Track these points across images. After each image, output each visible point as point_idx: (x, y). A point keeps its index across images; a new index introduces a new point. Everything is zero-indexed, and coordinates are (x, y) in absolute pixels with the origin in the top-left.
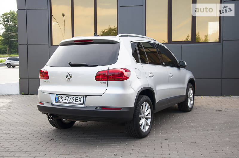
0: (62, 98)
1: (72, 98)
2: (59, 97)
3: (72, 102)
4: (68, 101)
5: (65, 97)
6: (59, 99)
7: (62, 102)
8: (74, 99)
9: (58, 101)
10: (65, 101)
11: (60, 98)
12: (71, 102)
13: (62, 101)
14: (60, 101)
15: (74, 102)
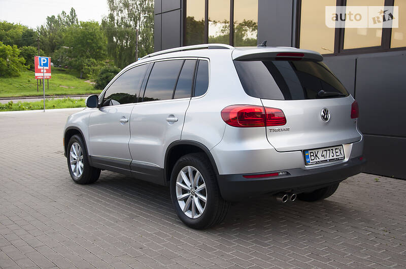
0: (316, 156)
2: (312, 154)
4: (328, 158)
5: (320, 151)
6: (313, 158)
7: (319, 162)
8: (334, 152)
10: (322, 159)
11: (313, 156)
14: (315, 160)
15: (335, 157)
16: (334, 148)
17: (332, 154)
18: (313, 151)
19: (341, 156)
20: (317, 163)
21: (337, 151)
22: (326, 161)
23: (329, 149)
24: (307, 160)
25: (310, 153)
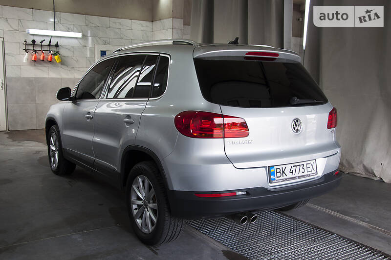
0: (283, 172)
1: (302, 166)
2: (278, 170)
3: (303, 174)
4: (297, 175)
6: (279, 175)
8: (305, 167)
9: (276, 179)
10: (290, 175)
11: (280, 172)
12: (301, 174)
13: (285, 177)
15: (306, 173)
16: (305, 163)
17: (302, 170)
18: (280, 167)
19: (313, 172)
20: (284, 181)
21: (308, 166)
22: (295, 178)
23: (298, 164)
24: (273, 177)
25: (276, 169)
